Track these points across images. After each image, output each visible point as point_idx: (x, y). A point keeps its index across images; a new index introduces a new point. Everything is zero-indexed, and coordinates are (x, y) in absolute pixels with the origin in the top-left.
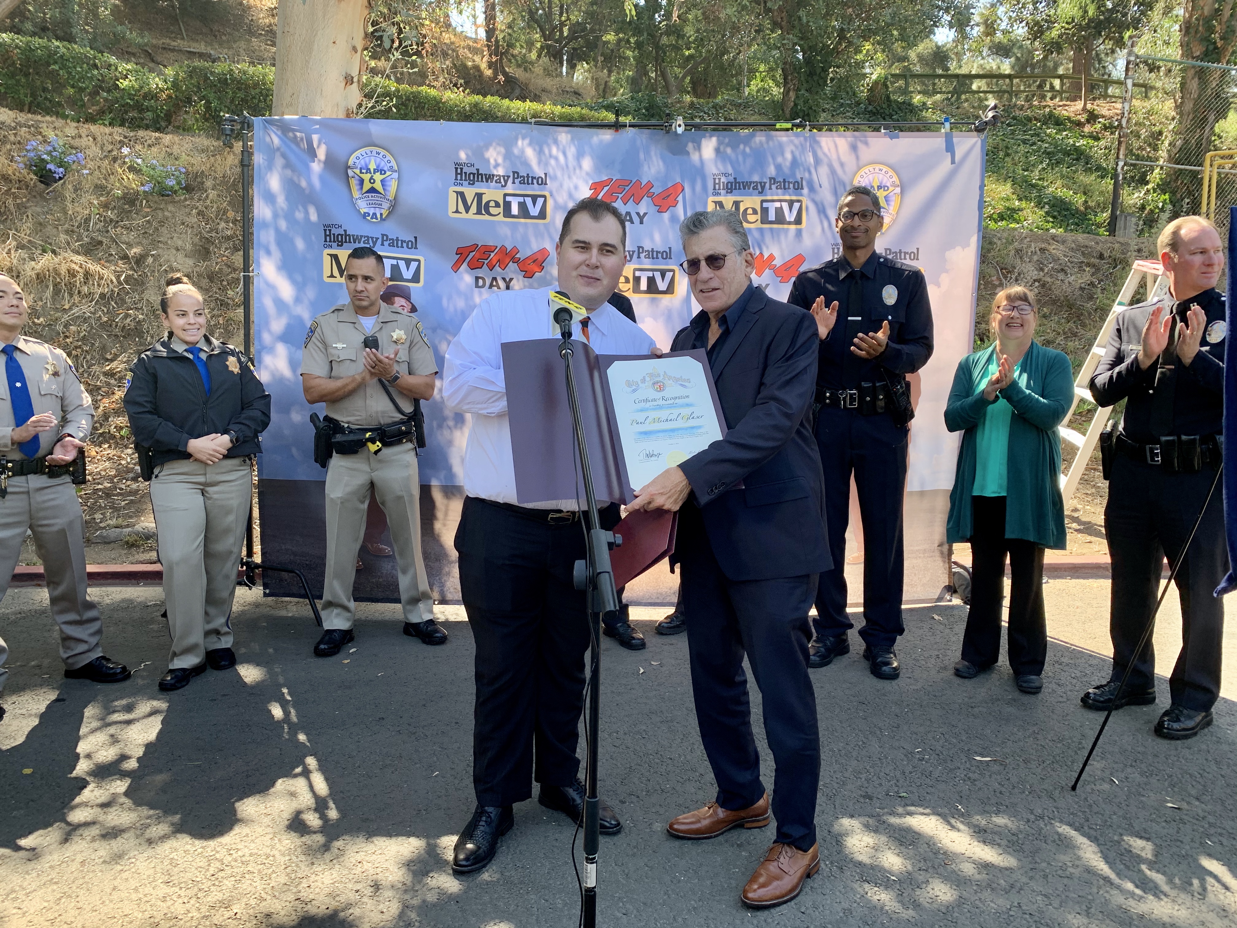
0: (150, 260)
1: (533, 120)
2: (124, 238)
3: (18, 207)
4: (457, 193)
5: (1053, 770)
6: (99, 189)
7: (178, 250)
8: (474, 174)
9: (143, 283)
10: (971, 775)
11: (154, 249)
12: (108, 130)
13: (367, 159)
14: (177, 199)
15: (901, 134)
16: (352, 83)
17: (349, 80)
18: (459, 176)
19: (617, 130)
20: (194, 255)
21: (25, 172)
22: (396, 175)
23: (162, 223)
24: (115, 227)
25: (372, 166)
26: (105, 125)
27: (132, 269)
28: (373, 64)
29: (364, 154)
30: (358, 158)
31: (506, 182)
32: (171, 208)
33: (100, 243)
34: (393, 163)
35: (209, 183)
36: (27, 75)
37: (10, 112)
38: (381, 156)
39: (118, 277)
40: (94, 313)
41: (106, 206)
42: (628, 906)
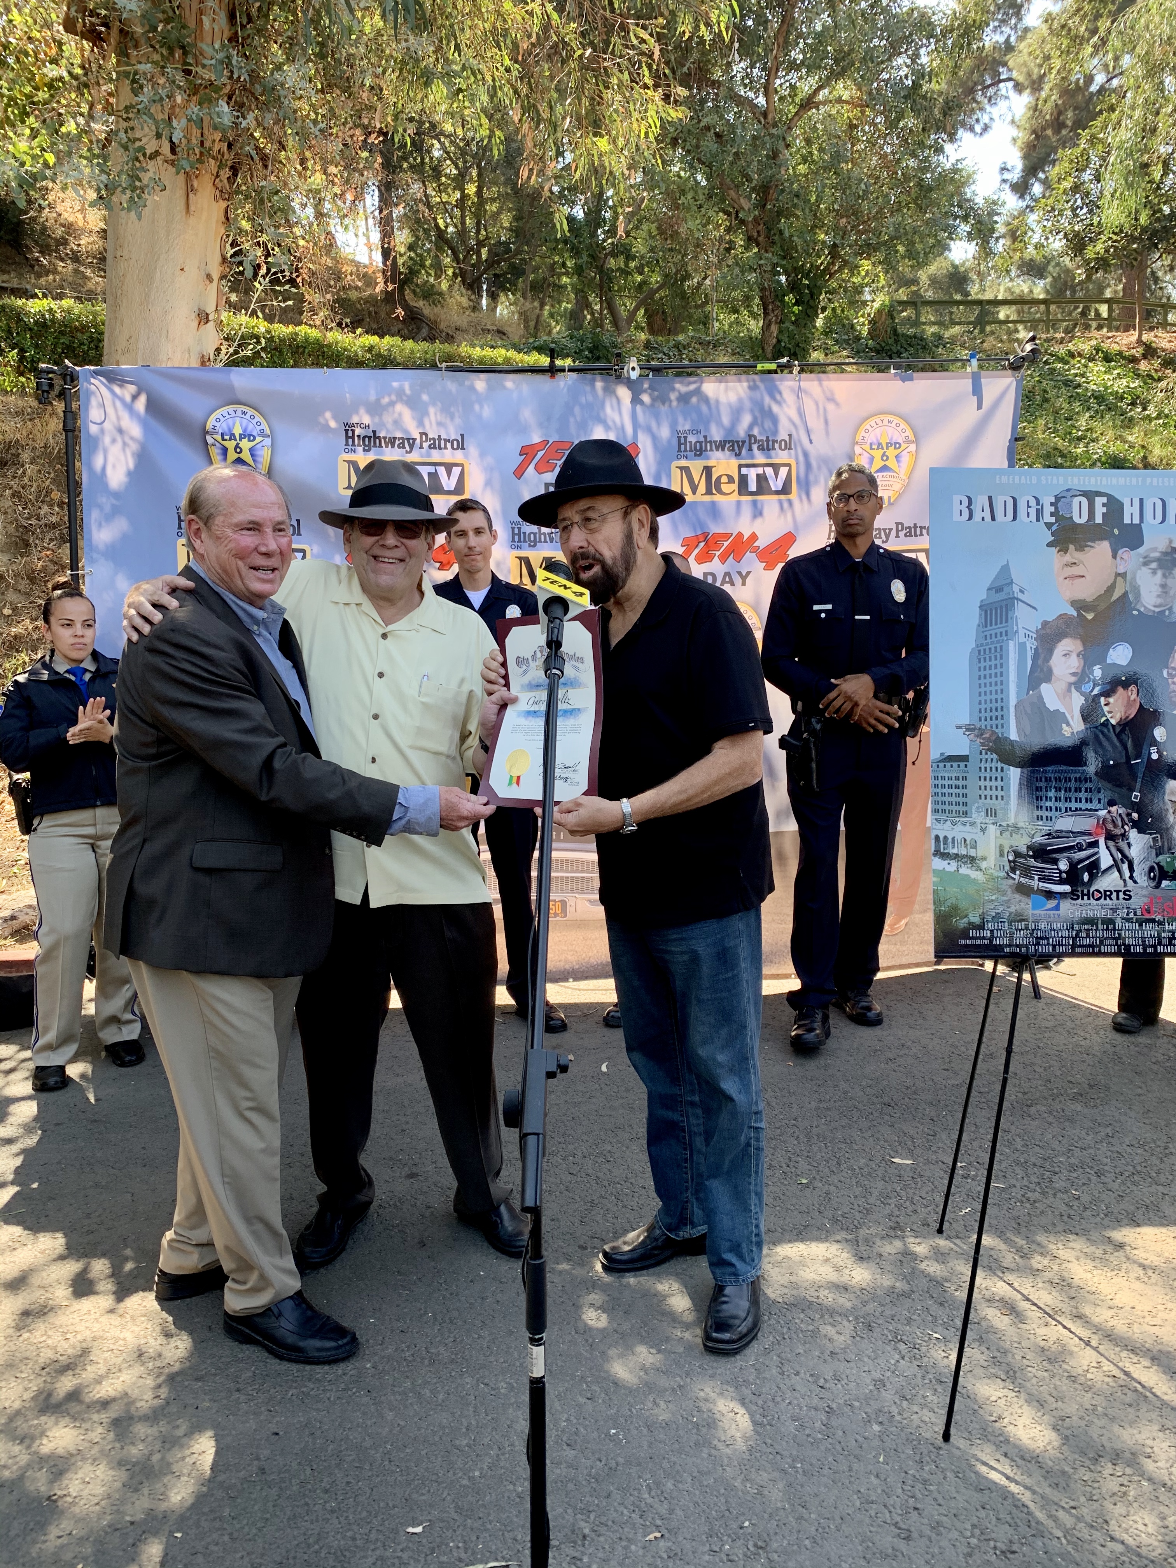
1: (444, 365)
4: (349, 462)
5: (1134, 1183)
8: (370, 438)
10: (1029, 1194)
13: (230, 421)
15: (915, 374)
16: (207, 321)
17: (203, 318)
18: (350, 441)
19: (553, 376)
20: (9, 549)
22: (268, 441)
25: (237, 431)
28: (233, 297)
29: (225, 414)
30: (218, 420)
31: (412, 447)
34: (265, 426)
35: (26, 456)
38: (248, 416)
42: (594, 1388)
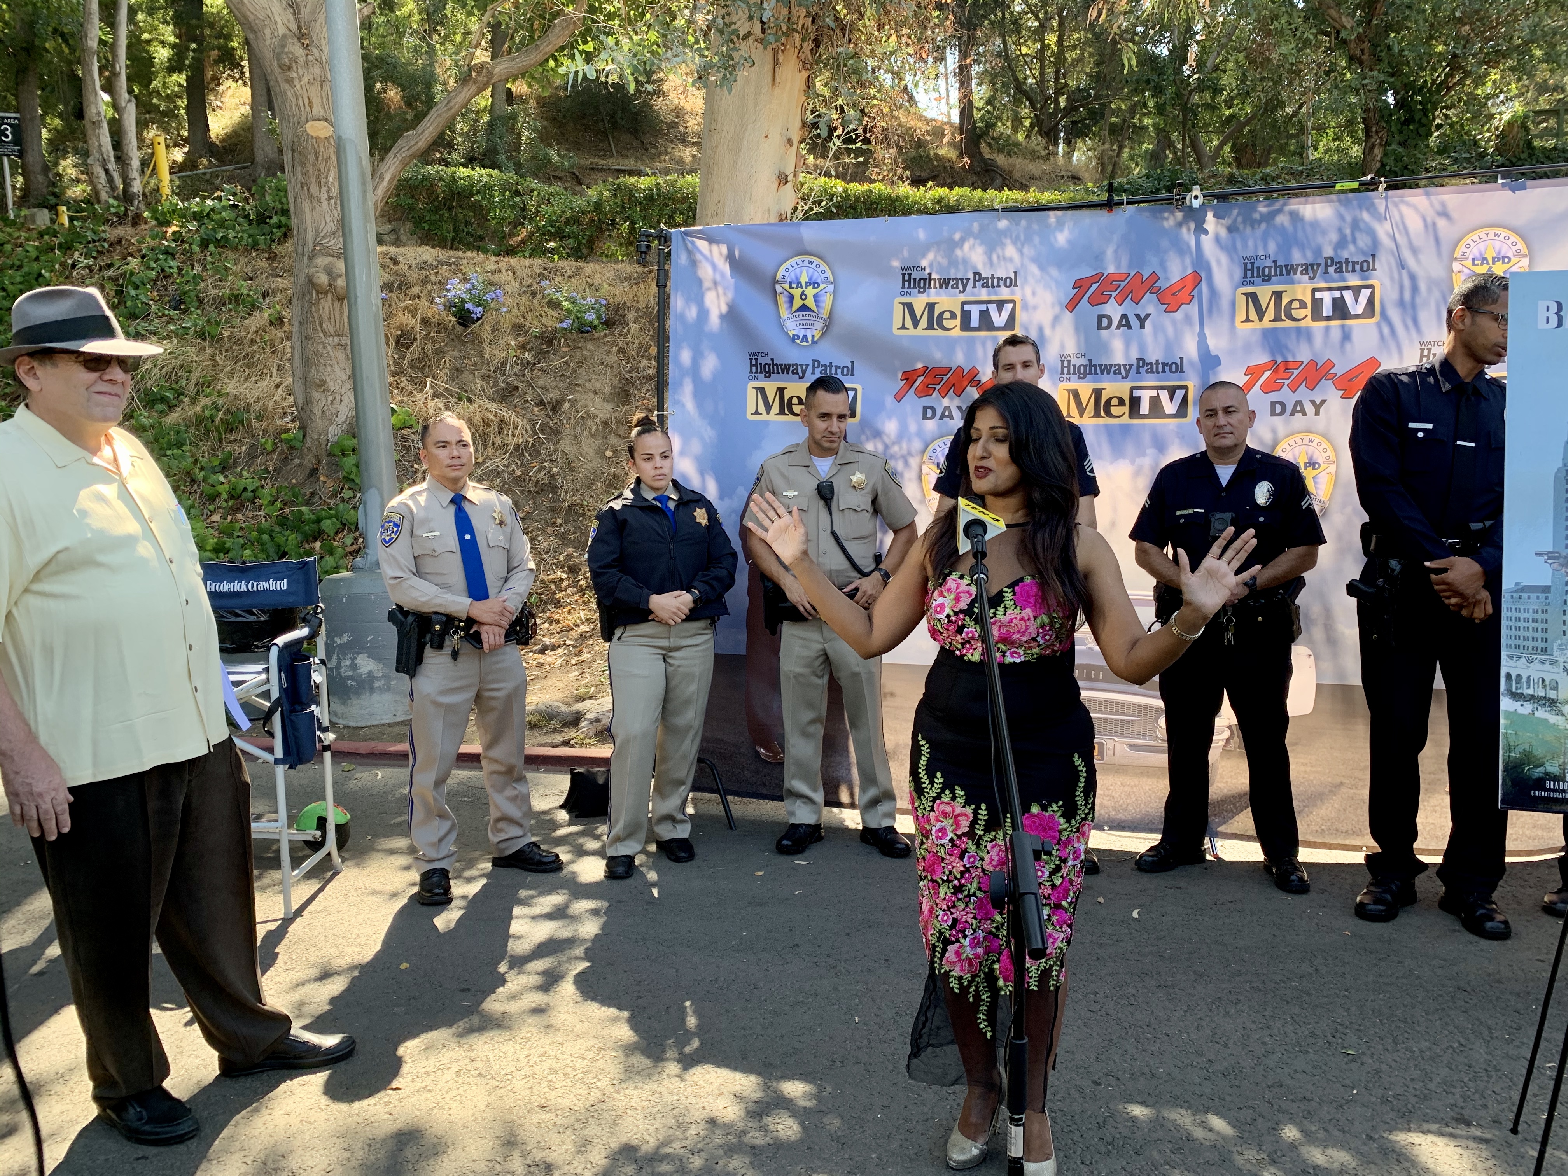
0: (567, 405)
2: (541, 382)
3: (437, 352)
4: (904, 304)
6: (518, 328)
7: (596, 393)
8: (925, 280)
9: (559, 432)
11: (571, 393)
12: (527, 262)
13: (798, 271)
14: (596, 335)
15: (1529, 183)
16: (787, 182)
17: (783, 179)
18: (907, 284)
19: (1110, 210)
20: (613, 399)
21: (444, 313)
22: (831, 288)
23: (580, 364)
24: (532, 370)
25: (804, 279)
26: (525, 257)
27: (547, 415)
28: (811, 159)
29: (794, 264)
30: (787, 270)
31: (965, 286)
32: (590, 346)
33: (517, 388)
34: (829, 274)
35: (631, 316)
36: (450, 209)
37: (433, 250)
38: (814, 266)
39: (534, 426)
40: (507, 467)
41: (523, 347)
